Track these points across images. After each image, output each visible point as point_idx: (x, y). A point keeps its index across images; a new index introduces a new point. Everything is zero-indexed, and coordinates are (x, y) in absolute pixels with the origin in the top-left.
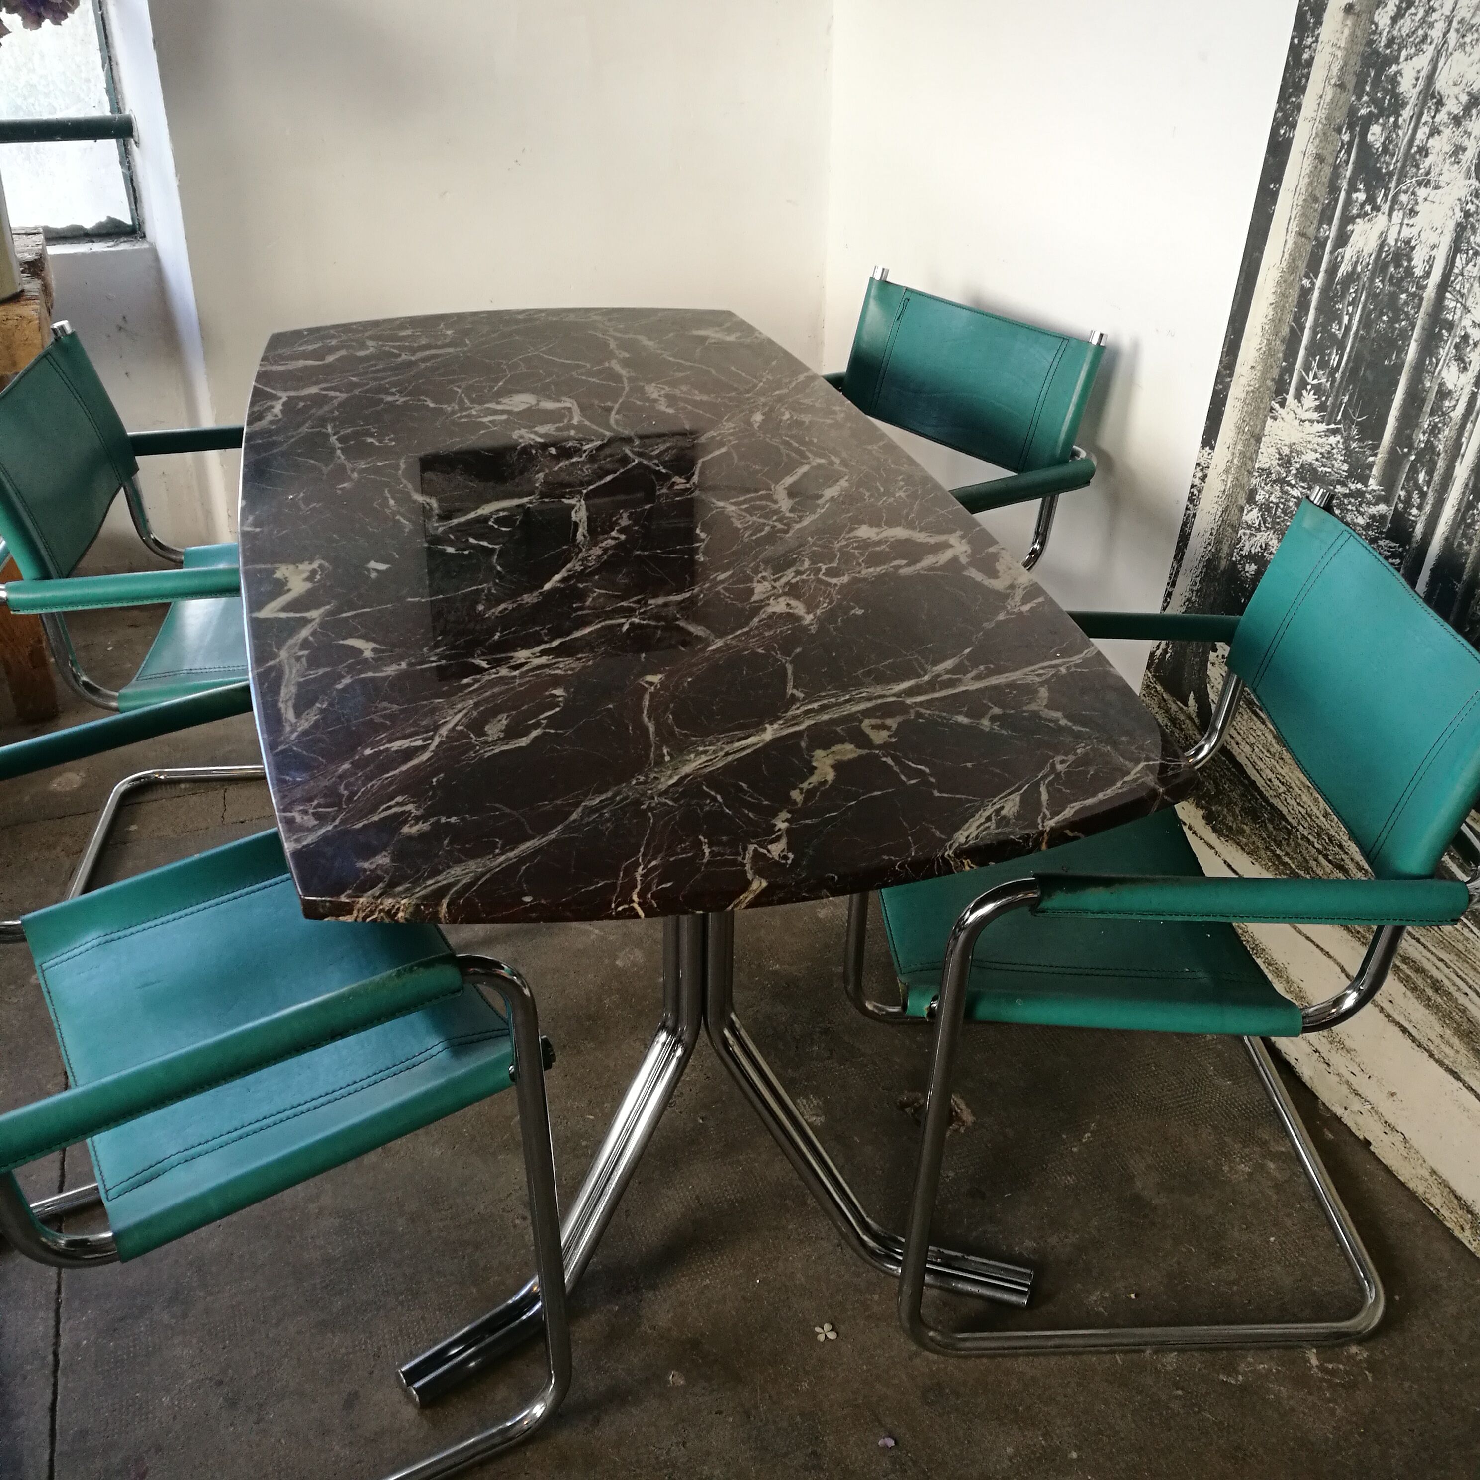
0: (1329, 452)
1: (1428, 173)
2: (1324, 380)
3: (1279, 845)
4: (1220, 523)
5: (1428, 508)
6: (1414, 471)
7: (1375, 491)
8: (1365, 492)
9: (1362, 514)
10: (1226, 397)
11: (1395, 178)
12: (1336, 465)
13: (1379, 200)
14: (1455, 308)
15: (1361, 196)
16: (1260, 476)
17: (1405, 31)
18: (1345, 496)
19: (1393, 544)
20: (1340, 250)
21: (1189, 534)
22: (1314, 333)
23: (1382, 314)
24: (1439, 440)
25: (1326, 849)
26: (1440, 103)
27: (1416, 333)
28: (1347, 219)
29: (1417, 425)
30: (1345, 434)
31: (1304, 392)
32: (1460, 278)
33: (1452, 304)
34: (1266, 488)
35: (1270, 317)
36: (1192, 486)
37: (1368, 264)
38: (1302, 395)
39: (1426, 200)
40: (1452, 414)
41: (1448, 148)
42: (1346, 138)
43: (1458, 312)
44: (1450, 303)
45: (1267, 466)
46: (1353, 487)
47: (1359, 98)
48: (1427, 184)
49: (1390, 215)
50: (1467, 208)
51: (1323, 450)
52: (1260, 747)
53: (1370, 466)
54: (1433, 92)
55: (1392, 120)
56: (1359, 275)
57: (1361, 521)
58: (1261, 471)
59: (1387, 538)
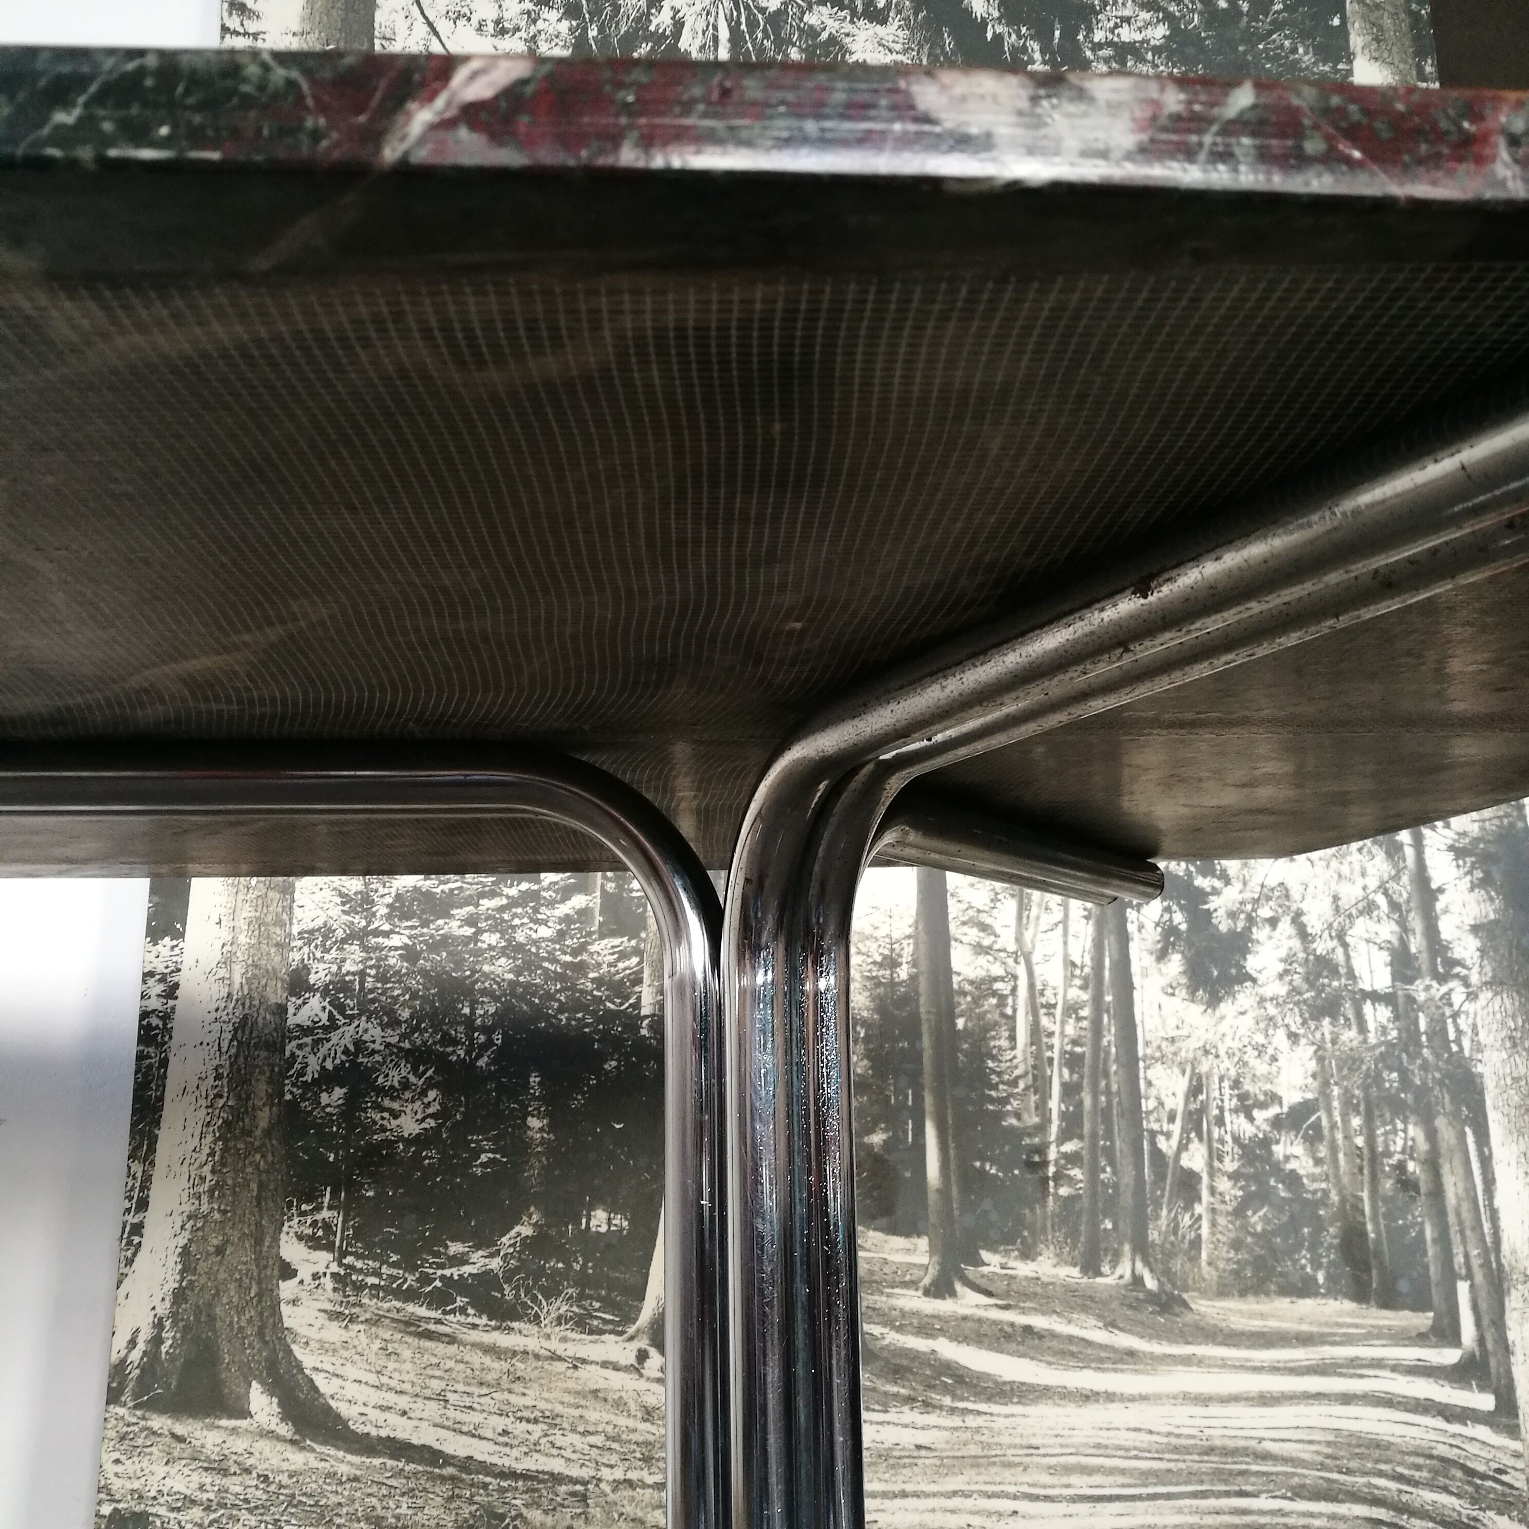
4: (233, 1051)
7: (556, 883)
8: (538, 891)
9: (545, 922)
16: (308, 943)
18: (501, 909)
19: (617, 941)
21: (161, 1099)
34: (327, 957)
36: (144, 1015)
45: (319, 923)
46: (513, 892)
52: (461, 1387)
57: (544, 932)
58: (308, 936)
59: (602, 937)
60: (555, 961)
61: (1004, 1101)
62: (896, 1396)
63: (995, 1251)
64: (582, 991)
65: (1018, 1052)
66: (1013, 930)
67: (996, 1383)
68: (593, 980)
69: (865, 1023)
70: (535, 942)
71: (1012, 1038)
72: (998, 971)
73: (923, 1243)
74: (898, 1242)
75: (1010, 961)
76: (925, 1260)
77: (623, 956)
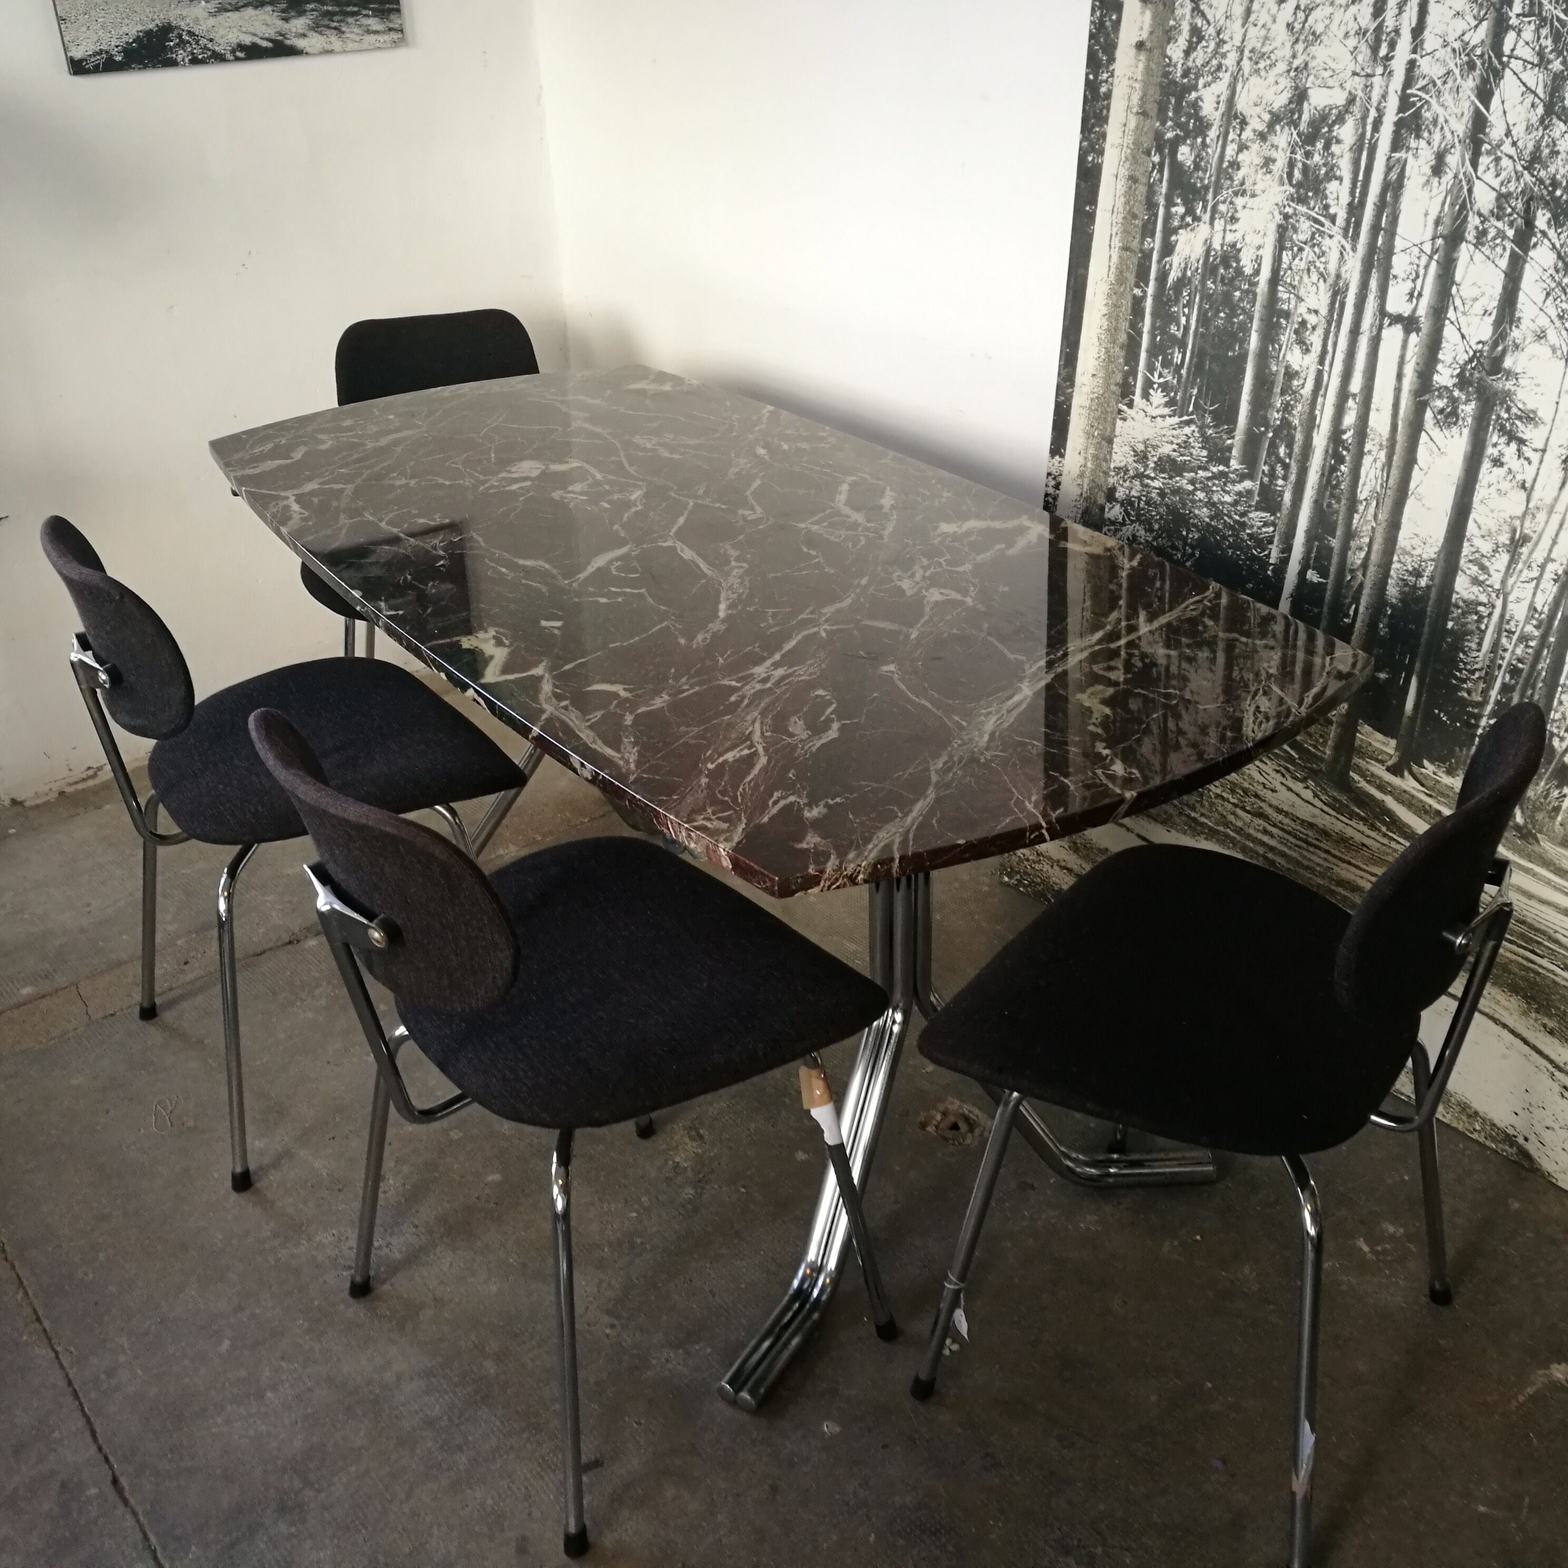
0: (1185, 442)
1: (1242, 184)
2: (1169, 378)
3: (1194, 809)
5: (1293, 478)
6: (1273, 446)
7: (1237, 470)
8: (1228, 473)
9: (1228, 493)
10: (1069, 407)
11: (1211, 190)
12: (1194, 452)
13: (1198, 212)
14: (1289, 298)
15: (1180, 210)
16: (1117, 474)
17: (1199, 62)
18: (1208, 479)
19: (1264, 515)
20: (1167, 259)
22: (1153, 336)
23: (1218, 311)
24: (1294, 416)
25: (1242, 802)
26: (1244, 123)
27: (1256, 324)
28: (1169, 231)
29: (1270, 406)
30: (1199, 423)
31: (1151, 391)
32: (1289, 272)
33: (1286, 296)
34: (1125, 485)
35: (1105, 327)
36: (1047, 495)
37: (1197, 269)
38: (1149, 394)
39: (1244, 207)
40: (1302, 392)
41: (1259, 161)
42: (1156, 159)
43: (1293, 302)
44: (1282, 293)
45: (1123, 464)
46: (1215, 470)
47: (1163, 123)
48: (1244, 193)
49: (1212, 224)
50: (1286, 211)
51: (1179, 441)
53: (1230, 449)
54: (1236, 113)
55: (1199, 140)
56: (1190, 278)
57: (1228, 499)
58: (1118, 469)
59: (1256, 510)
60: (1230, 517)
61: (1464, 681)
62: (1358, 814)
63: (1432, 763)
64: (1242, 539)
65: (1481, 654)
66: (1501, 574)
67: (1413, 832)
68: (1248, 535)
69: (1393, 606)
70: (1222, 503)
71: (1480, 644)
72: (1483, 598)
73: (1393, 742)
74: (1379, 736)
75: (1494, 595)
76: (1392, 752)
77: (1266, 524)
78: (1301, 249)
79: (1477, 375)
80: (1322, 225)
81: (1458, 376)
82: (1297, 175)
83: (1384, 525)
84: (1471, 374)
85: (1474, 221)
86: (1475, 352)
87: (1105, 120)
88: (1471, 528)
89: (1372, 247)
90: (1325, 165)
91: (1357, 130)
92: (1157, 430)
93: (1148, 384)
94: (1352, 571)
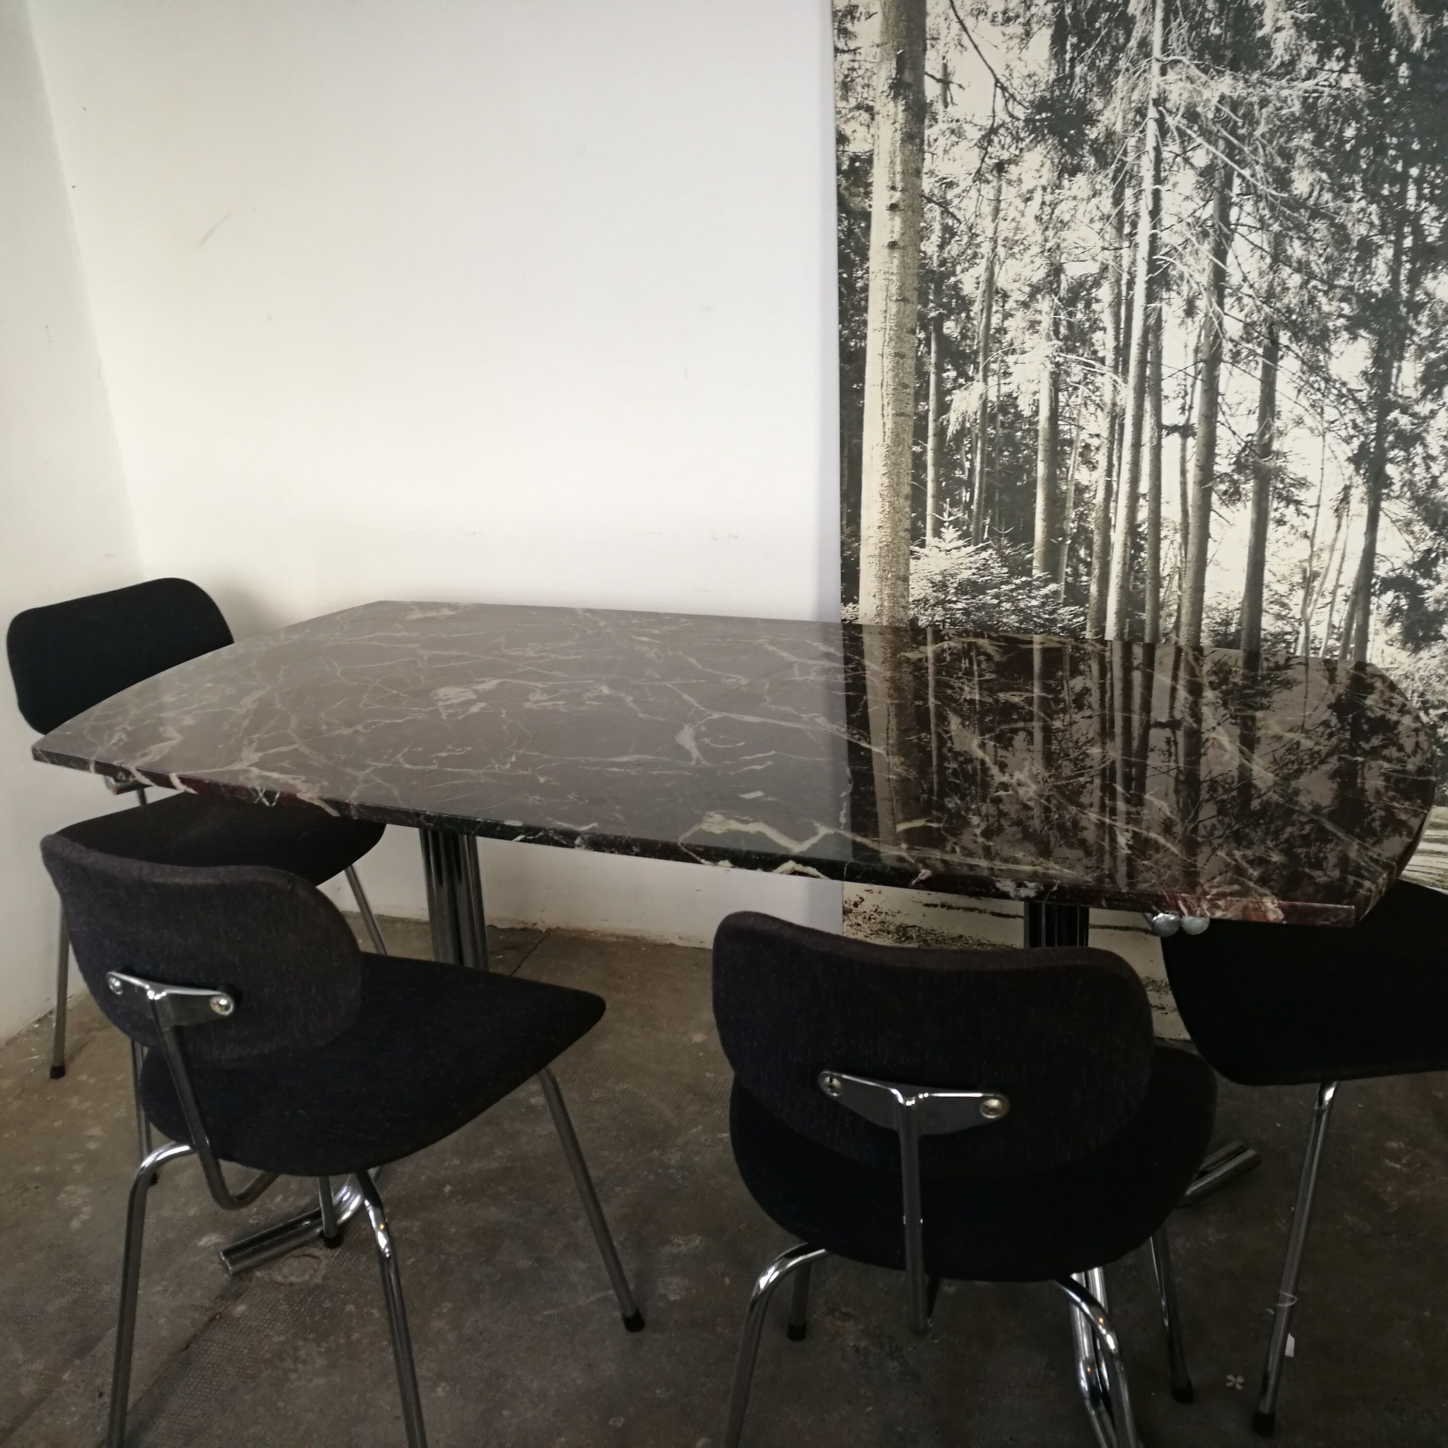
0: (984, 565)
1: (1011, 345)
2: (960, 515)
5: (1096, 572)
6: (1073, 550)
7: (1040, 577)
8: (1031, 581)
9: (1034, 598)
10: (857, 558)
11: (981, 354)
12: (994, 571)
13: (970, 373)
14: (1070, 429)
15: (953, 374)
16: (917, 606)
17: (954, 253)
18: (1012, 591)
19: (1073, 608)
20: (944, 416)
22: (937, 482)
23: (1002, 451)
24: (1089, 522)
26: (1005, 296)
27: (1040, 456)
28: (942, 393)
29: (1065, 518)
30: (996, 547)
31: (943, 529)
32: (1067, 408)
33: (1067, 428)
34: (927, 613)
35: (887, 484)
37: (976, 419)
38: (941, 532)
39: (1016, 363)
40: (1094, 502)
41: (1025, 324)
42: (922, 335)
43: (1074, 432)
44: (1063, 426)
45: (922, 596)
46: (1018, 582)
47: (925, 305)
48: (1014, 352)
49: (985, 380)
50: (1057, 360)
51: (978, 565)
53: (1030, 561)
54: (996, 290)
55: (963, 315)
56: (969, 429)
57: (1034, 603)
58: (917, 602)
59: (1065, 606)
60: (1039, 617)
66: (1300, 606)
68: (1060, 628)
70: (1029, 608)
72: (1288, 629)
75: (1296, 624)
77: (1076, 616)
78: (1076, 389)
79: (1251, 460)
80: (1093, 367)
81: (1235, 463)
82: (1063, 330)
83: (1189, 591)
84: (1247, 460)
85: (1227, 346)
86: (1246, 443)
87: (865, 310)
88: (1267, 577)
89: (1141, 377)
90: (1088, 320)
91: (1113, 290)
92: (956, 562)
93: (939, 525)
94: (1166, 635)
